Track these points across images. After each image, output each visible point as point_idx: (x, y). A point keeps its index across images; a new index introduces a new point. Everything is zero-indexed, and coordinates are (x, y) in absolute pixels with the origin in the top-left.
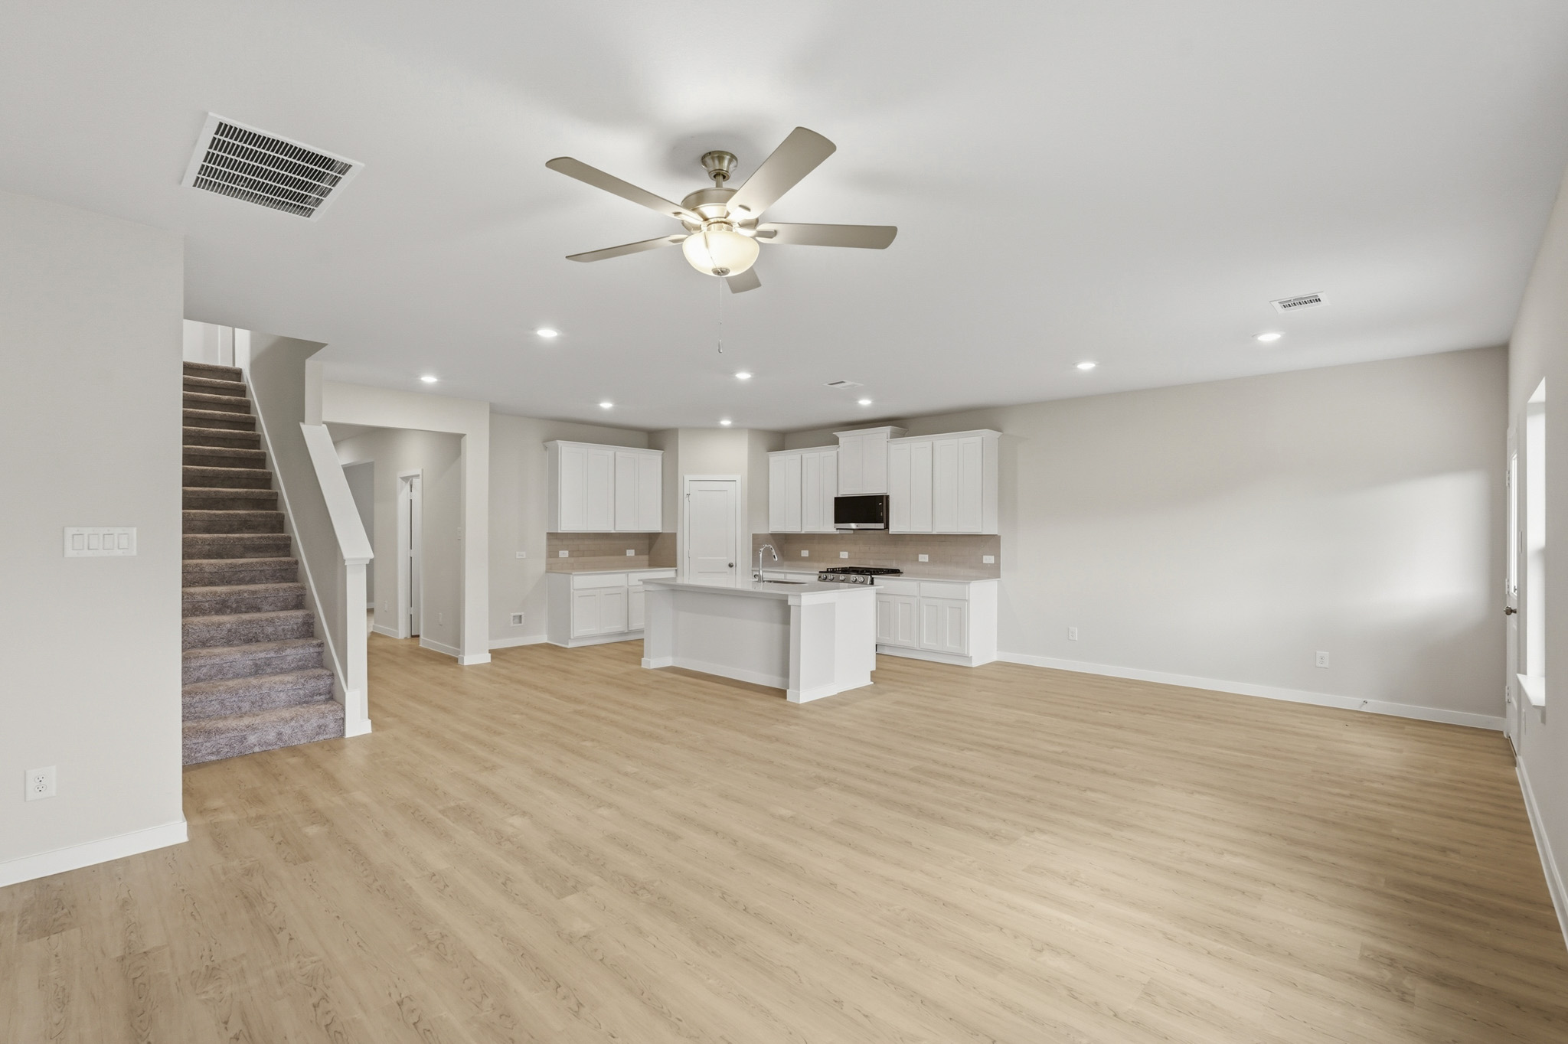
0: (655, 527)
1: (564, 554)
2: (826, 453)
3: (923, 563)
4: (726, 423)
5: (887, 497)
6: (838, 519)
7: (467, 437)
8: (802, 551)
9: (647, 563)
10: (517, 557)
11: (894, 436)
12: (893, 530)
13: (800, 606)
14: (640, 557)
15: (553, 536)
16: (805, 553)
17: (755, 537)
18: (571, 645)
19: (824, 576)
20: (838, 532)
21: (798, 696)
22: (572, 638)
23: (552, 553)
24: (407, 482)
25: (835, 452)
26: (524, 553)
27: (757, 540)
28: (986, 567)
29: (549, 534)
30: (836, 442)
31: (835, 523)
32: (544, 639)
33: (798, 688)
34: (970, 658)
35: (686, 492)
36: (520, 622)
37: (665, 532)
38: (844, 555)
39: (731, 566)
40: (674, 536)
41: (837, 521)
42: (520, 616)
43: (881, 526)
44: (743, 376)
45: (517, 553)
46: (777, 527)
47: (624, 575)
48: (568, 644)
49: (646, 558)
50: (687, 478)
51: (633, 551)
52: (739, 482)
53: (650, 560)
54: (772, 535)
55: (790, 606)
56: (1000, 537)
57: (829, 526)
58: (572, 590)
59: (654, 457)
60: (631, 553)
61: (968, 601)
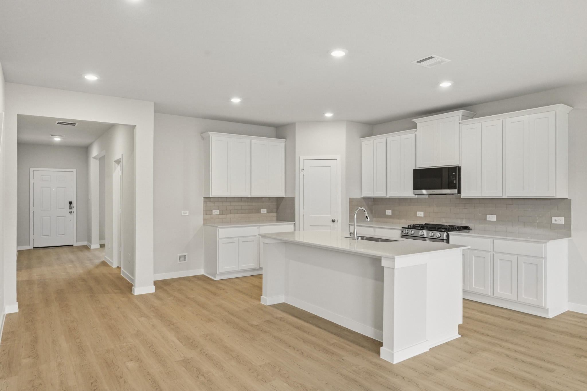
0: (281, 193)
1: (216, 212)
2: (408, 136)
3: (491, 222)
4: (329, 115)
5: (460, 168)
6: (417, 186)
7: (137, 127)
8: (387, 211)
9: (275, 218)
10: (183, 214)
11: (465, 117)
12: (464, 195)
13: (394, 269)
14: (271, 214)
15: (208, 199)
16: (389, 212)
17: (351, 200)
18: (217, 278)
19: (405, 231)
20: (416, 196)
21: (392, 355)
22: (218, 273)
23: (207, 211)
24: (118, 164)
25: (413, 135)
26: (187, 212)
27: (353, 203)
28: (558, 227)
29: (205, 198)
30: (414, 126)
31: (414, 189)
32: (201, 272)
33: (392, 347)
34: (547, 311)
35: (301, 168)
36: (185, 260)
37: (287, 197)
38: (420, 214)
39: (333, 221)
40: (292, 199)
41: (415, 188)
42: (185, 256)
43: (455, 191)
44: (338, 54)
45: (183, 212)
46: (368, 193)
47: (256, 227)
48: (215, 277)
49: (275, 214)
50: (302, 158)
51: (266, 210)
52: (339, 160)
53: (277, 217)
54: (365, 199)
55: (383, 267)
56: (571, 200)
57: (409, 192)
58: (218, 239)
59: (280, 144)
60: (264, 211)
61: (545, 258)
